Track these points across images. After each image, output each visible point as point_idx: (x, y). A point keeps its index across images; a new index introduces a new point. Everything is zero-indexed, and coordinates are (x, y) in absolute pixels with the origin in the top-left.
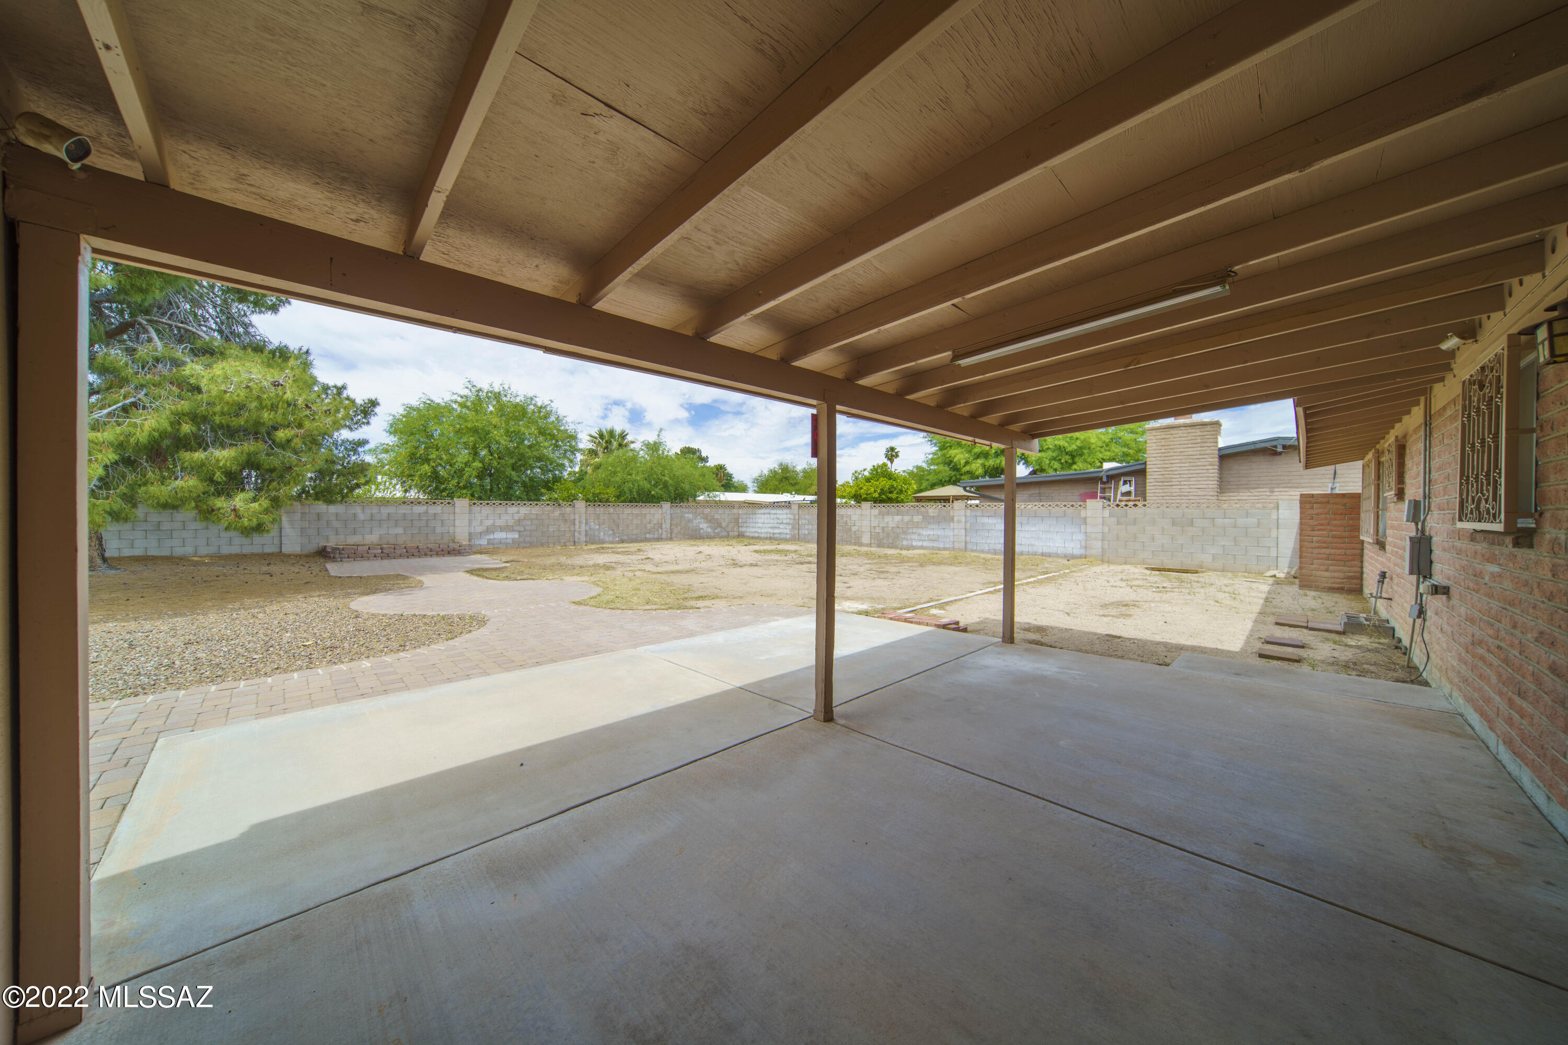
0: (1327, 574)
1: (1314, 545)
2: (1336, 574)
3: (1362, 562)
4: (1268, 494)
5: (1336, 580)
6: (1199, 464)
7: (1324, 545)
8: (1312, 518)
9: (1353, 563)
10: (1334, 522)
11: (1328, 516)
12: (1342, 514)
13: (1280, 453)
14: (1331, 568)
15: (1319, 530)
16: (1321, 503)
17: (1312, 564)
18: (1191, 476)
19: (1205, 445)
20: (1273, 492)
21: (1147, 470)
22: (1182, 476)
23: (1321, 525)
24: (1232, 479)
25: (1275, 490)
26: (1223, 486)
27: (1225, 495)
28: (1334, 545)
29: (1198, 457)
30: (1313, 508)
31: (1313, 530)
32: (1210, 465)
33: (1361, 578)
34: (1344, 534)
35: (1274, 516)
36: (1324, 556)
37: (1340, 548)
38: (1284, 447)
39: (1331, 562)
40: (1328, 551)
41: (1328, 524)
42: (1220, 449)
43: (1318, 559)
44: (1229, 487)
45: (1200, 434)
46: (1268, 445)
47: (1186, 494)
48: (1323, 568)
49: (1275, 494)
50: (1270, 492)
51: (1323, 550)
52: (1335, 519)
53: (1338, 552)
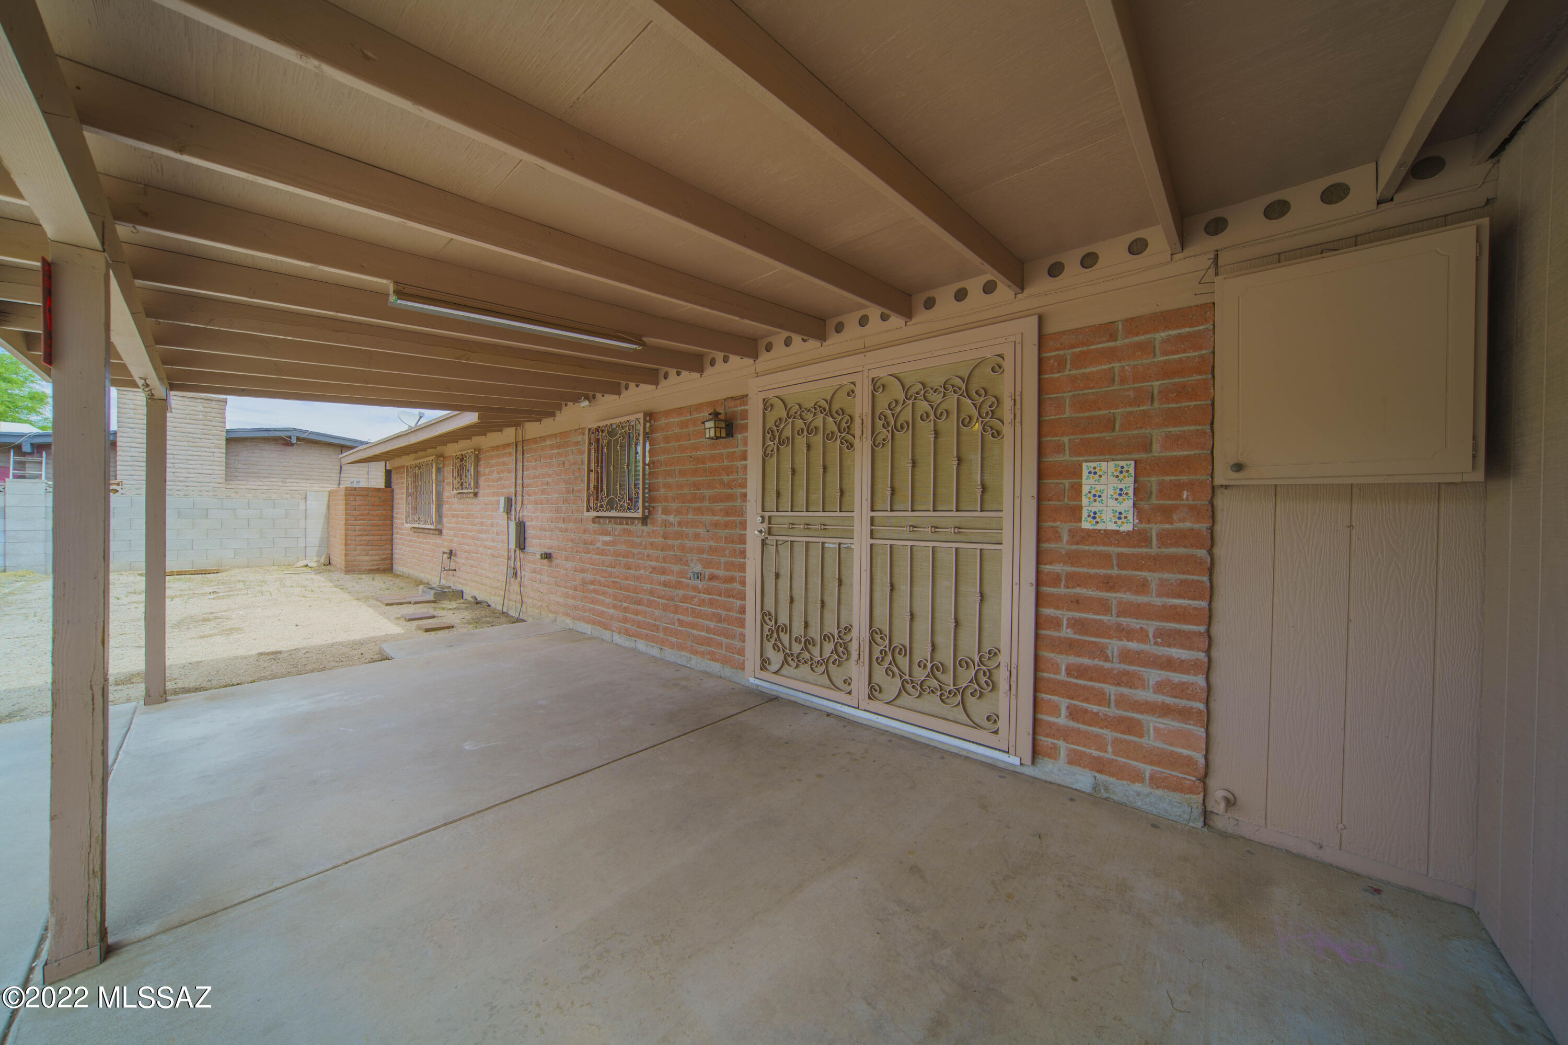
0: (367, 558)
1: (357, 533)
2: (374, 558)
3: (392, 546)
4: (280, 484)
5: (374, 562)
6: (201, 444)
7: (364, 533)
8: (355, 510)
9: (387, 546)
10: (371, 512)
11: (367, 507)
12: (377, 505)
13: (292, 445)
14: (370, 552)
15: (361, 520)
16: (362, 495)
17: (355, 551)
18: (190, 458)
19: (209, 423)
20: (286, 482)
21: (118, 444)
22: (176, 457)
23: (363, 515)
24: (240, 466)
25: (287, 480)
26: (230, 474)
27: (231, 482)
28: (372, 532)
29: (199, 436)
30: (355, 500)
31: (356, 520)
32: (215, 448)
33: (392, 559)
34: (380, 522)
35: (302, 507)
36: (366, 542)
37: (377, 535)
38: (298, 439)
39: (370, 547)
40: (367, 538)
41: (368, 514)
42: (228, 431)
43: (360, 545)
44: (237, 474)
45: (203, 409)
46: (283, 434)
47: (182, 479)
48: (364, 553)
49: (287, 484)
50: (282, 482)
51: (364, 538)
52: (373, 510)
53: (376, 538)
